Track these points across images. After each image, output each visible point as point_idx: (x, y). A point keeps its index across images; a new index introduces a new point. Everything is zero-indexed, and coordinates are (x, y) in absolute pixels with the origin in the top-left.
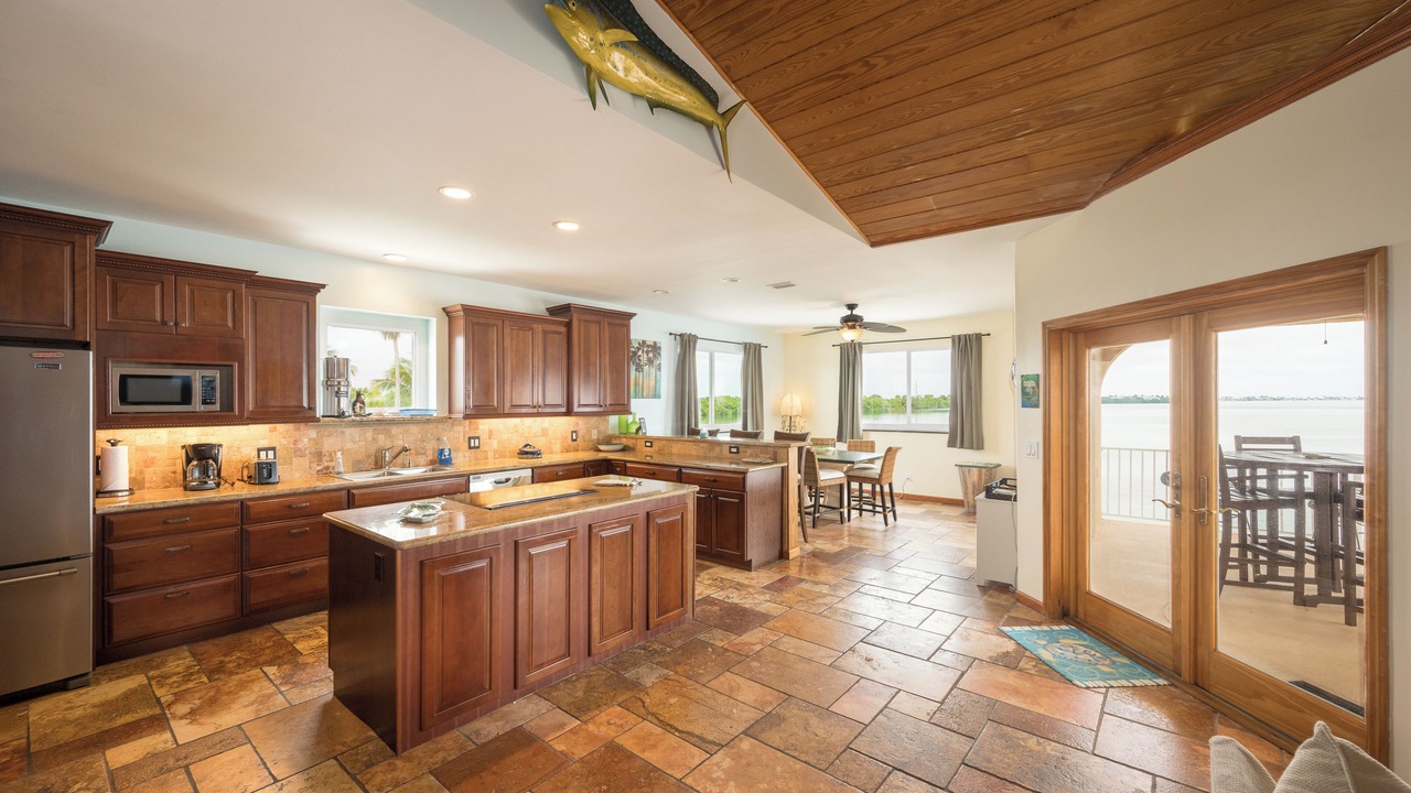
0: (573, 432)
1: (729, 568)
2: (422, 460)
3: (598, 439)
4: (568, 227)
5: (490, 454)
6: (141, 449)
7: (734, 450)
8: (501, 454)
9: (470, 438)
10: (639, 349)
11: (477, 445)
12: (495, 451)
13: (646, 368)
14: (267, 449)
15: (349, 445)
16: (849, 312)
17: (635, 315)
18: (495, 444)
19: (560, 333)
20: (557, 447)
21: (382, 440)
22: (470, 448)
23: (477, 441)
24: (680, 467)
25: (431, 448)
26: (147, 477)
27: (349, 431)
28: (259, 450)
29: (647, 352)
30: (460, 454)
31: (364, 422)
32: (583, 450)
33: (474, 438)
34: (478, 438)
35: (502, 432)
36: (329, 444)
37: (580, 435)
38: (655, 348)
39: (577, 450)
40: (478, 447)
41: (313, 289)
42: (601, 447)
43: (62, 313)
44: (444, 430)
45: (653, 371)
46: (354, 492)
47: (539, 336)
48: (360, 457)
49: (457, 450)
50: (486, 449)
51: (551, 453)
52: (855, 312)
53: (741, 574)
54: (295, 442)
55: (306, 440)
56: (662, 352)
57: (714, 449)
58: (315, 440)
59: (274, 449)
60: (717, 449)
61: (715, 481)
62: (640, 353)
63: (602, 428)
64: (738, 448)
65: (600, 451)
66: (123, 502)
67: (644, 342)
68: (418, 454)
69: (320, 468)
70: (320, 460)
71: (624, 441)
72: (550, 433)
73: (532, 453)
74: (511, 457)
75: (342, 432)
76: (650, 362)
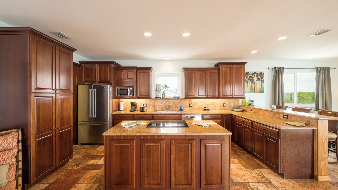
0: (224, 104)
1: (273, 172)
2: (177, 109)
3: (234, 107)
4: (186, 35)
5: (196, 109)
6: (126, 103)
7: (285, 117)
8: (199, 109)
9: (189, 104)
10: (252, 75)
11: (191, 106)
12: (197, 108)
13: (256, 82)
14: (145, 104)
15: (160, 104)
17: (246, 63)
18: (197, 106)
19: (215, 72)
20: (218, 108)
21: (167, 103)
22: (190, 107)
23: (191, 105)
24: (252, 121)
25: (179, 106)
26: (127, 108)
27: (160, 101)
28: (144, 104)
29: (257, 76)
30: (187, 108)
31: (163, 99)
32: (227, 110)
33: (191, 104)
34: (192, 104)
35: (199, 103)
36: (157, 104)
37: (227, 105)
38: (261, 75)
39: (225, 110)
40: (192, 107)
41: (149, 69)
42: (234, 110)
43: (108, 79)
44: (182, 101)
45: (260, 83)
46: (154, 115)
47: (208, 74)
48: (163, 107)
49: (186, 107)
50: (194, 107)
51: (216, 110)
53: (276, 178)
54: (150, 103)
55: (152, 103)
56: (265, 76)
57: (276, 115)
58: (154, 103)
59: (146, 104)
60: (277, 115)
61: (265, 130)
62: (253, 76)
63: (236, 103)
64: (287, 116)
65: (233, 111)
66: (122, 113)
67: (255, 73)
68: (176, 107)
69: (155, 109)
70: (155, 107)
71: (244, 108)
72: (215, 104)
73: (207, 110)
74: (202, 110)
75: (159, 101)
76: (258, 79)
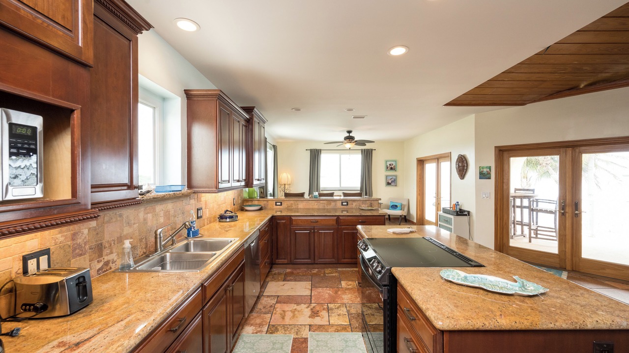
0: (233, 199)
5: (206, 221)
7: (345, 204)
9: (198, 210)
11: (201, 215)
12: (208, 219)
16: (348, 135)
22: (198, 217)
23: (201, 211)
34: (202, 208)
35: (211, 203)
37: (236, 201)
47: (241, 127)
52: (351, 135)
60: (333, 204)
64: (347, 203)
70: (100, 255)
